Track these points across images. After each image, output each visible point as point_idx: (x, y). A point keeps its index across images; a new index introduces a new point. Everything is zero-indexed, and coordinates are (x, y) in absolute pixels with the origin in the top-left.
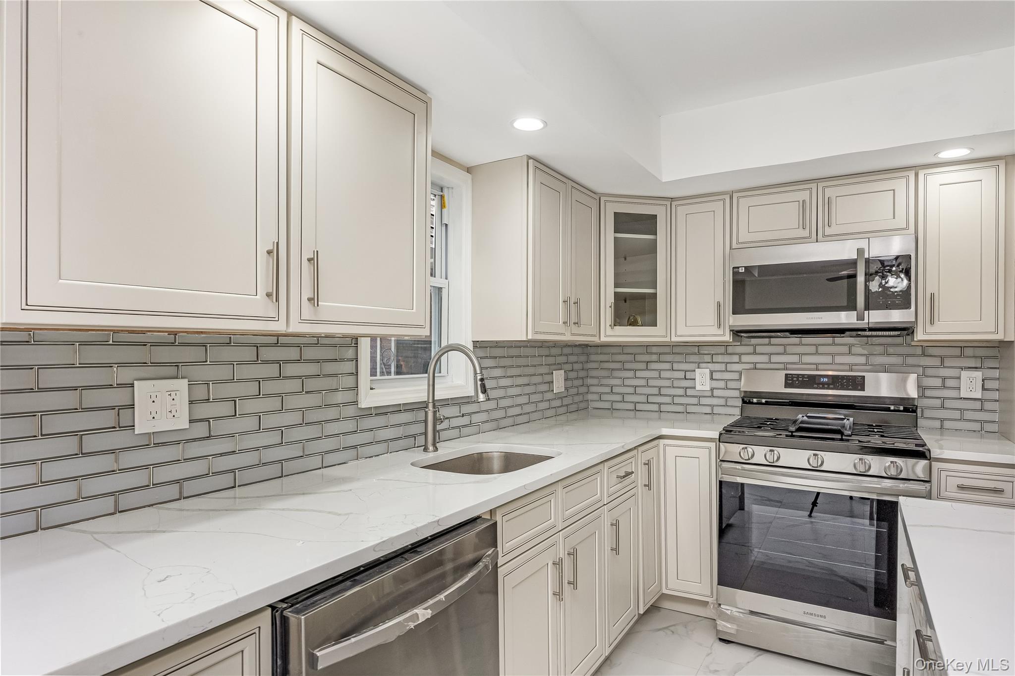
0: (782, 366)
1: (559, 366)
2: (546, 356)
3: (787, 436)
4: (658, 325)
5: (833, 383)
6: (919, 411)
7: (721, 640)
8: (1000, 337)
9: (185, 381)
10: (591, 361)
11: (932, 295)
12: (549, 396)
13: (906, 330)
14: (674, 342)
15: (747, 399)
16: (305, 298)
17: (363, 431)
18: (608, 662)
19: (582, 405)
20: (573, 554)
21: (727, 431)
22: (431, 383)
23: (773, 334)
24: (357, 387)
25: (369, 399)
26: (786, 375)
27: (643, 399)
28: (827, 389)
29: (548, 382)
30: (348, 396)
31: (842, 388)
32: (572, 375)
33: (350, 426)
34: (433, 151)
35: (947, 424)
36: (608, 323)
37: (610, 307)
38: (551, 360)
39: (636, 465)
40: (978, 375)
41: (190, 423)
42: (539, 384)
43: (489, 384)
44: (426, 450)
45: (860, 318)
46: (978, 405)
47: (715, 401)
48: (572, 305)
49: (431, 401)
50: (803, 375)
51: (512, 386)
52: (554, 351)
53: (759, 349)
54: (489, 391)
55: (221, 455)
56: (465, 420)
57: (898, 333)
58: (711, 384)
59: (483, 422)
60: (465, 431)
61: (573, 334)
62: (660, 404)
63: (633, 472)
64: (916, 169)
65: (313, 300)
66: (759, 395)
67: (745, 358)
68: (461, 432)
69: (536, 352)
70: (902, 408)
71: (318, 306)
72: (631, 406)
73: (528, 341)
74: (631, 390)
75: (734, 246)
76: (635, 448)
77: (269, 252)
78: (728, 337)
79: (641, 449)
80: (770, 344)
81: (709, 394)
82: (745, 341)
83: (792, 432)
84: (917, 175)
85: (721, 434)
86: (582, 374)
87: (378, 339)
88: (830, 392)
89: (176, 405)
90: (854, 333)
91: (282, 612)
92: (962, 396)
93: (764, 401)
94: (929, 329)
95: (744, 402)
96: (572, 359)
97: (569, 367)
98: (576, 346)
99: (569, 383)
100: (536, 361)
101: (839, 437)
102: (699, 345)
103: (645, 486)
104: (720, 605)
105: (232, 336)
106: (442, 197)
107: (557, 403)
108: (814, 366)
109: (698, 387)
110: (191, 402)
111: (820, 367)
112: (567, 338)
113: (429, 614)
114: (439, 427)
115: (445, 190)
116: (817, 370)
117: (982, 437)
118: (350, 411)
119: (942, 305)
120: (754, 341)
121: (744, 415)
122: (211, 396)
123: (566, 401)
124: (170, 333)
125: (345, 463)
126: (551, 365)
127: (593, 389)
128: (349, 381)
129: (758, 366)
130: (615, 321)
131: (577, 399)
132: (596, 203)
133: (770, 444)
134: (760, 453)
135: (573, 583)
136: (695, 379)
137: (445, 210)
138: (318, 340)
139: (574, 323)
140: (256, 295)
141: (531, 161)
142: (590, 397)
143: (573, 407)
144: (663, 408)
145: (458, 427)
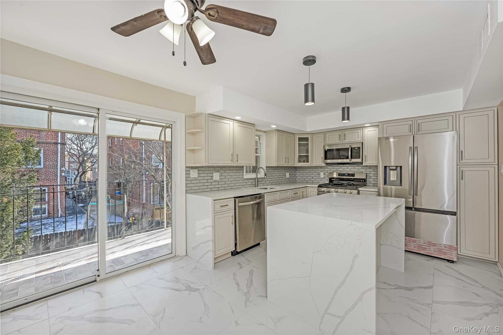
0: (337, 171)
1: (287, 172)
2: (284, 169)
4: (309, 162)
9: (219, 173)
10: (297, 171)
11: (365, 155)
12: (285, 178)
14: (314, 166)
15: (331, 179)
16: (236, 161)
17: (244, 183)
19: (295, 181)
21: (320, 185)
22: (257, 174)
23: (334, 164)
25: (245, 177)
26: (338, 173)
27: (309, 179)
28: (347, 176)
29: (285, 175)
30: (242, 176)
31: (350, 176)
32: (292, 174)
33: (242, 181)
36: (297, 162)
37: (297, 158)
41: (219, 179)
42: (282, 176)
44: (256, 187)
45: (351, 160)
47: (325, 180)
48: (287, 158)
49: (257, 178)
50: (342, 173)
51: (275, 176)
52: (286, 168)
55: (224, 184)
57: (360, 164)
58: (324, 176)
61: (287, 165)
62: (313, 181)
63: (298, 193)
64: (363, 127)
66: (333, 178)
67: (331, 170)
69: (281, 168)
70: (364, 181)
71: (238, 162)
73: (277, 166)
75: (325, 145)
77: (232, 155)
78: (325, 165)
79: (301, 189)
81: (324, 178)
83: (332, 185)
84: (363, 129)
85: (318, 186)
86: (294, 174)
87: (248, 166)
89: (218, 176)
90: (349, 164)
93: (334, 180)
94: (366, 163)
95: (329, 180)
96: (292, 170)
97: (290, 172)
99: (291, 176)
100: (282, 170)
101: (341, 186)
102: (319, 167)
106: (260, 138)
107: (287, 180)
109: (321, 177)
110: (220, 176)
114: (258, 183)
115: (260, 136)
118: (242, 179)
119: (368, 158)
120: (330, 166)
123: (290, 180)
125: (241, 188)
126: (285, 171)
127: (297, 177)
128: (242, 174)
130: (299, 161)
131: (293, 179)
132: (294, 136)
133: (328, 188)
134: (326, 190)
136: (320, 175)
137: (260, 140)
140: (229, 160)
141: (276, 130)
142: (297, 179)
143: (292, 181)
145: (263, 183)
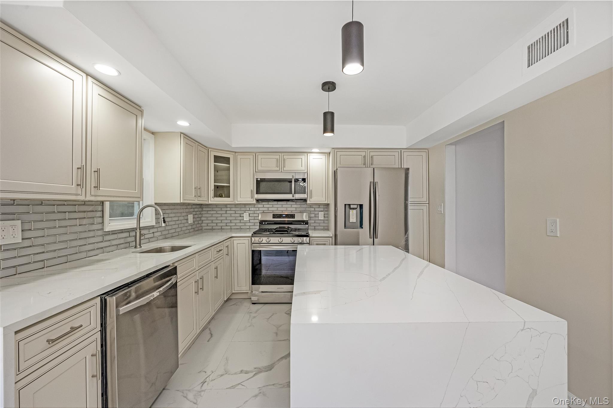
0: (272, 211)
1: (190, 213)
2: (185, 209)
3: (273, 233)
4: (230, 197)
5: (287, 217)
6: (309, 224)
7: (253, 303)
8: (326, 202)
9: (20, 221)
10: (203, 211)
11: (311, 190)
12: (186, 225)
13: (305, 200)
14: (236, 203)
15: (261, 222)
16: (92, 186)
17: (105, 241)
18: (213, 319)
19: (200, 228)
20: (202, 278)
21: (254, 233)
22: (138, 220)
23: (269, 201)
24: (103, 223)
25: (109, 227)
26: (273, 214)
27: (224, 224)
28: (285, 218)
29: (187, 219)
30: (99, 226)
31: (289, 217)
32: (196, 216)
33: (100, 239)
34: (144, 128)
35: (316, 227)
36: (212, 196)
37: (213, 190)
38: (187, 210)
39: (223, 247)
40: (323, 213)
41: (22, 240)
42: (183, 220)
43: (166, 220)
44: (136, 247)
45: (293, 196)
46: (322, 221)
47: (251, 224)
48: (198, 189)
49: (138, 227)
50: (278, 214)
51: (171, 221)
52: (188, 207)
53: (265, 206)
54: (166, 222)
55: (38, 254)
56: (152, 235)
57: (303, 201)
58: (249, 218)
59: (159, 236)
60: (151, 240)
61: (198, 200)
63: (222, 250)
64: (307, 153)
65: (97, 187)
66: (265, 221)
67: (260, 209)
68: (149, 240)
69: (182, 207)
70: (305, 223)
71: (99, 189)
72: (220, 228)
73: (181, 203)
74: (220, 221)
75: (257, 171)
76: (223, 241)
77: (79, 168)
78: (255, 202)
79: (225, 241)
80: (268, 204)
81: (249, 222)
82: (261, 203)
83: (274, 232)
84: (307, 155)
85: (252, 234)
86: (200, 216)
87: (113, 203)
88: (286, 219)
89: (15, 232)
90: (292, 201)
91: (104, 297)
92: (319, 219)
93: (266, 223)
94: (311, 200)
95: (260, 224)
96: (196, 210)
97: (194, 213)
98: (197, 205)
99: (195, 219)
100: (182, 211)
102: (245, 205)
103: (226, 254)
104: (252, 292)
105: (43, 201)
107: (190, 227)
108: (281, 211)
109: (245, 219)
110: (22, 231)
111: (283, 212)
112: (196, 202)
113: (158, 294)
114: (142, 238)
116: (282, 212)
117: (324, 230)
118: (100, 233)
119: (314, 193)
120: (264, 203)
121: (260, 228)
122: (33, 228)
123: (194, 227)
124: (11, 200)
125: (97, 255)
126: (188, 212)
127: (204, 222)
128: (99, 220)
129: (265, 211)
130: (214, 195)
131: (198, 226)
132: (206, 152)
133: (268, 237)
134: (265, 240)
135: (202, 289)
136: (243, 217)
138: (85, 202)
139: (199, 196)
140: (72, 185)
141: (182, 135)
142: (203, 225)
143: (196, 229)
144: (232, 227)
145: (148, 238)
